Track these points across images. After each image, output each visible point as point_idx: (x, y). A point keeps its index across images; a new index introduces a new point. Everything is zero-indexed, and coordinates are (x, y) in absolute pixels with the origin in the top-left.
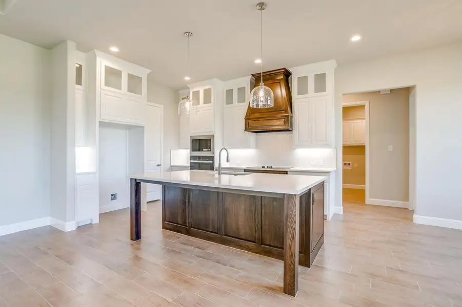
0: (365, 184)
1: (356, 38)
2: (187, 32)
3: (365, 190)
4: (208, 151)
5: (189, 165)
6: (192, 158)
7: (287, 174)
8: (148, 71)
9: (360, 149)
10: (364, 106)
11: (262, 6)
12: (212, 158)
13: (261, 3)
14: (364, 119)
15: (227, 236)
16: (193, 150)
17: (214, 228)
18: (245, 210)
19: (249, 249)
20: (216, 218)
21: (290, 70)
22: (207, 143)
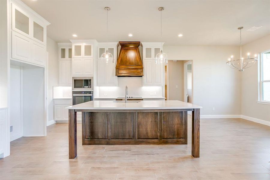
1: (180, 35)
2: (108, 7)
4: (89, 88)
5: (71, 98)
6: (74, 93)
7: (143, 100)
8: (48, 24)
10: (166, 66)
11: (162, 9)
13: (162, 7)
15: (139, 139)
16: (75, 87)
17: (129, 136)
18: (152, 122)
19: (154, 143)
20: (132, 130)
21: (141, 43)
22: (87, 82)
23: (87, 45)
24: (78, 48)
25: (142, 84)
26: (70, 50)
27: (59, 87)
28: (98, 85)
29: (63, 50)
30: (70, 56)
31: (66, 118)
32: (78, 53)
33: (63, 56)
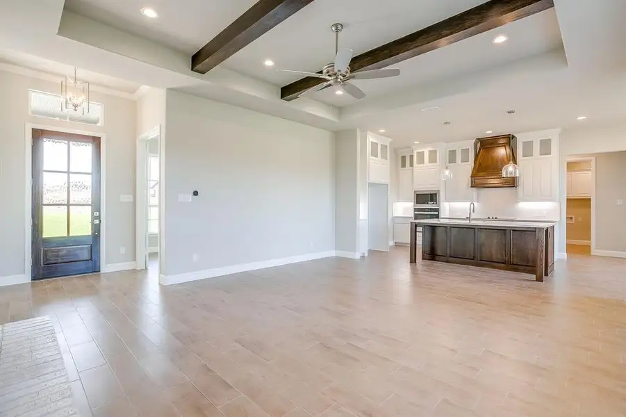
0: (590, 240)
3: (590, 246)
4: (434, 204)
5: (413, 216)
6: (416, 210)
8: (390, 140)
9: (586, 202)
10: (590, 161)
12: (437, 210)
14: (589, 170)
15: (482, 261)
16: (418, 202)
21: (515, 135)
22: (433, 197)
23: (431, 149)
24: (421, 155)
25: (516, 199)
26: (412, 157)
27: (400, 203)
28: (447, 200)
29: (404, 158)
30: (412, 165)
31: (407, 239)
32: (421, 161)
33: (404, 165)
